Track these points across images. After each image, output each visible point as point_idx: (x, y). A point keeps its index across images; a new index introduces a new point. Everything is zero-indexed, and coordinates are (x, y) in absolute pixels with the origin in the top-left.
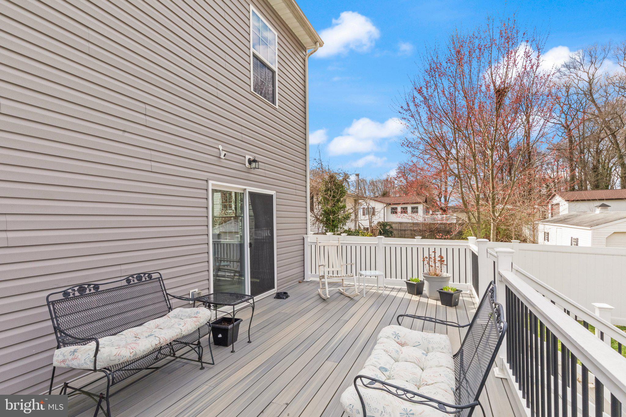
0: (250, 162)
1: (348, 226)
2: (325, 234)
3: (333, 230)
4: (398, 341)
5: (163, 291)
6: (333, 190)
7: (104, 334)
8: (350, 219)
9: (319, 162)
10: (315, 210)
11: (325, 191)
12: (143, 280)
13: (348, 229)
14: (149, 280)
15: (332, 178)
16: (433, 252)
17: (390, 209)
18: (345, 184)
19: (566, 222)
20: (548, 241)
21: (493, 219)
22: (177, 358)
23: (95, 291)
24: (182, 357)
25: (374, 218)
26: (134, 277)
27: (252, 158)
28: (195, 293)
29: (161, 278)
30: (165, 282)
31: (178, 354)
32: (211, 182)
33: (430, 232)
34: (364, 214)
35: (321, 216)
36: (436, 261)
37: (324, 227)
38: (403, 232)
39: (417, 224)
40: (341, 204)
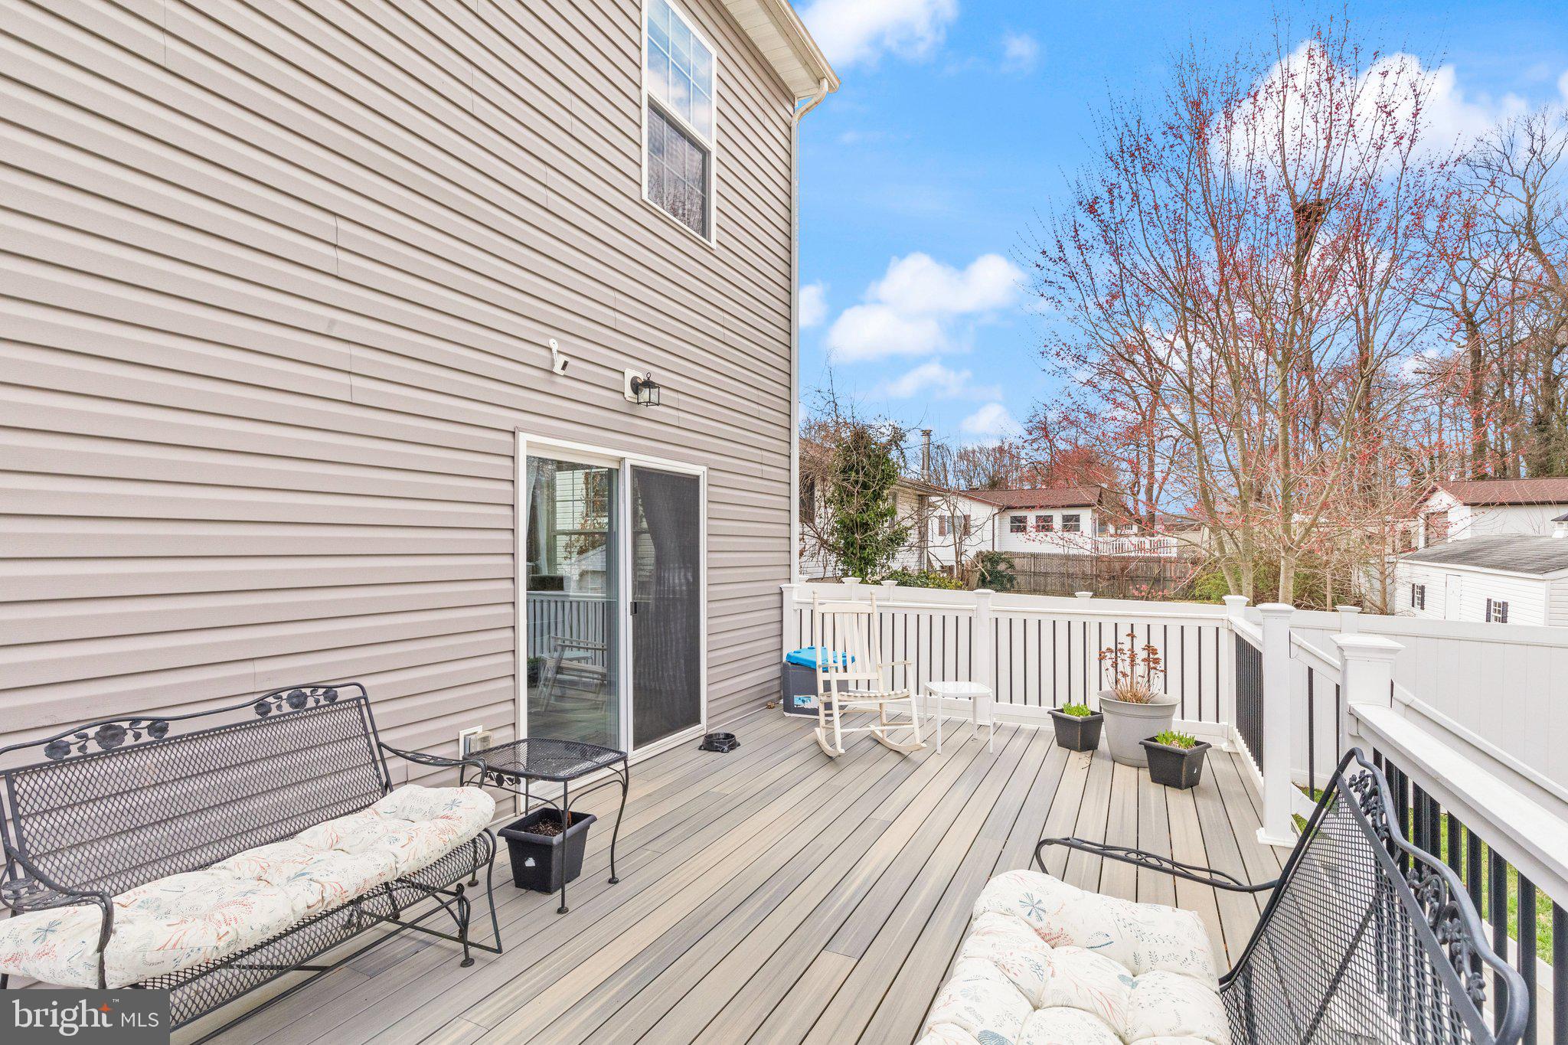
0: (636, 387)
1: (901, 560)
2: (839, 581)
3: (861, 570)
4: (1038, 925)
5: (367, 736)
6: (863, 468)
7: (173, 866)
8: (906, 544)
9: (828, 400)
10: (817, 520)
11: (844, 471)
12: (308, 706)
13: (900, 569)
14: (328, 706)
15: (862, 438)
16: (1128, 635)
17: (1009, 520)
18: (894, 454)
19: (1472, 559)
20: (1422, 608)
21: (1288, 549)
22: (405, 926)
23: (153, 739)
24: (419, 924)
25: (967, 542)
26: (280, 698)
27: (642, 377)
28: (473, 737)
29: (366, 699)
30: (375, 710)
31: (406, 916)
32: (523, 438)
33: (1109, 579)
34: (942, 533)
35: (833, 535)
36: (1138, 661)
37: (839, 563)
38: (1042, 579)
39: (1077, 558)
40: (883, 506)
